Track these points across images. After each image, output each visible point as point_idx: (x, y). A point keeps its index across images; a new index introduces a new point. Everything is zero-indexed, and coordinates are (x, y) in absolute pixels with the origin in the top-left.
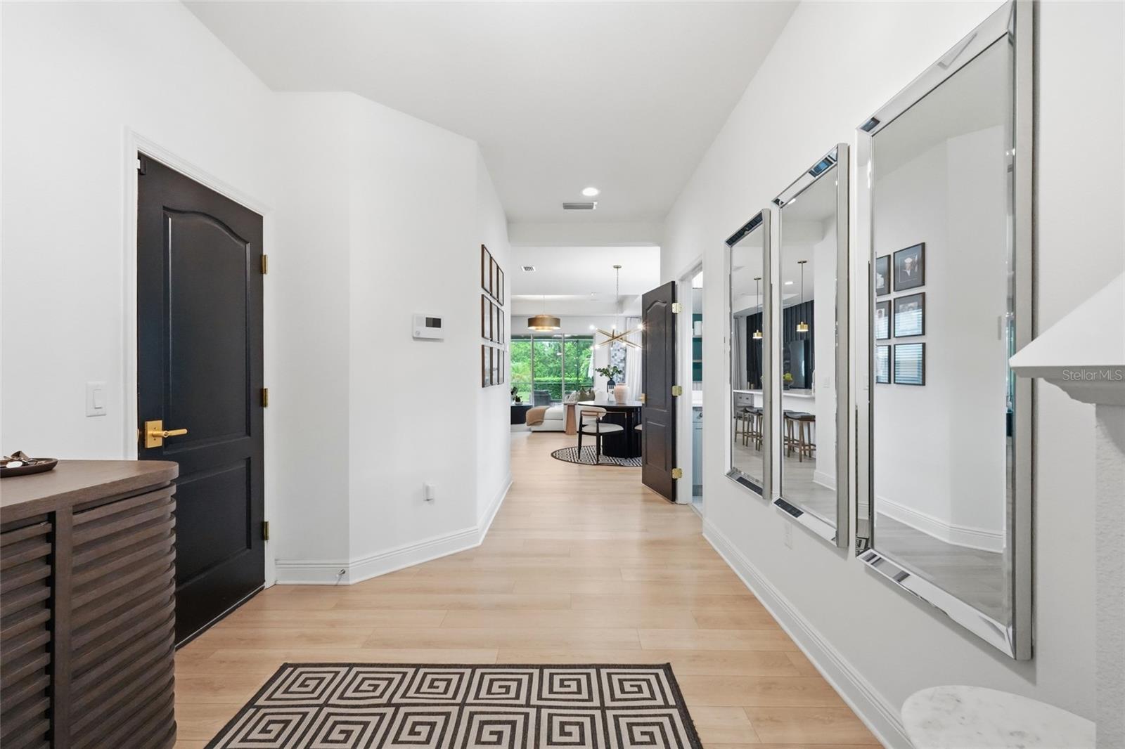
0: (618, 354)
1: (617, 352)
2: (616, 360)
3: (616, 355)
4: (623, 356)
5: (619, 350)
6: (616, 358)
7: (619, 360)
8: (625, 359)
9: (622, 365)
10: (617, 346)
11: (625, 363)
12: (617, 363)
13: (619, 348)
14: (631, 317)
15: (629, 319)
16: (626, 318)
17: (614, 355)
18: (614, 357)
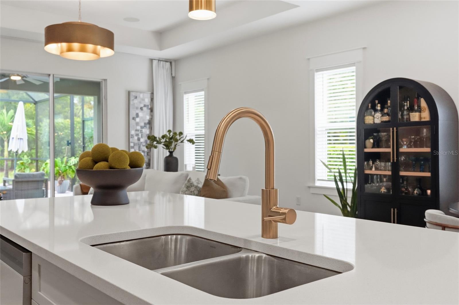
0: (141, 114)
1: (138, 111)
2: (137, 124)
3: (137, 115)
4: (148, 118)
5: (141, 109)
6: (138, 120)
7: (143, 124)
9: (146, 131)
10: (140, 103)
11: (151, 128)
12: (139, 128)
13: (142, 105)
14: (159, 60)
15: (155, 63)
16: (151, 60)
17: (135, 116)
18: (135, 119)
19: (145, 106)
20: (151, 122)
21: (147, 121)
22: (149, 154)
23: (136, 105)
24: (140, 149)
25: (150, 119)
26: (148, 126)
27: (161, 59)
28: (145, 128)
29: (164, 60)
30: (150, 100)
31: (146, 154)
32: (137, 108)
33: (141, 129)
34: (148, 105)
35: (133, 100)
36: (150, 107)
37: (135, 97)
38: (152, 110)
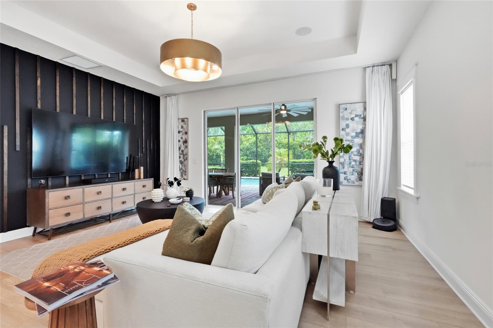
0: (352, 124)
1: (349, 122)
2: (347, 134)
3: (348, 126)
4: (360, 127)
5: (352, 119)
6: (348, 130)
7: (354, 134)
8: (363, 132)
9: (358, 141)
10: (351, 113)
11: (364, 138)
13: (353, 116)
14: (373, 66)
15: (369, 70)
16: (364, 69)
17: (344, 126)
18: (345, 130)
19: (356, 116)
20: (364, 131)
21: (359, 131)
22: (361, 163)
23: (346, 117)
24: (351, 159)
25: (363, 128)
26: (360, 135)
27: (376, 65)
28: (356, 137)
29: (380, 64)
30: (362, 109)
31: (358, 163)
32: (347, 119)
33: (353, 139)
34: (361, 115)
35: (343, 112)
36: (362, 116)
37: (345, 109)
38: (364, 119)
